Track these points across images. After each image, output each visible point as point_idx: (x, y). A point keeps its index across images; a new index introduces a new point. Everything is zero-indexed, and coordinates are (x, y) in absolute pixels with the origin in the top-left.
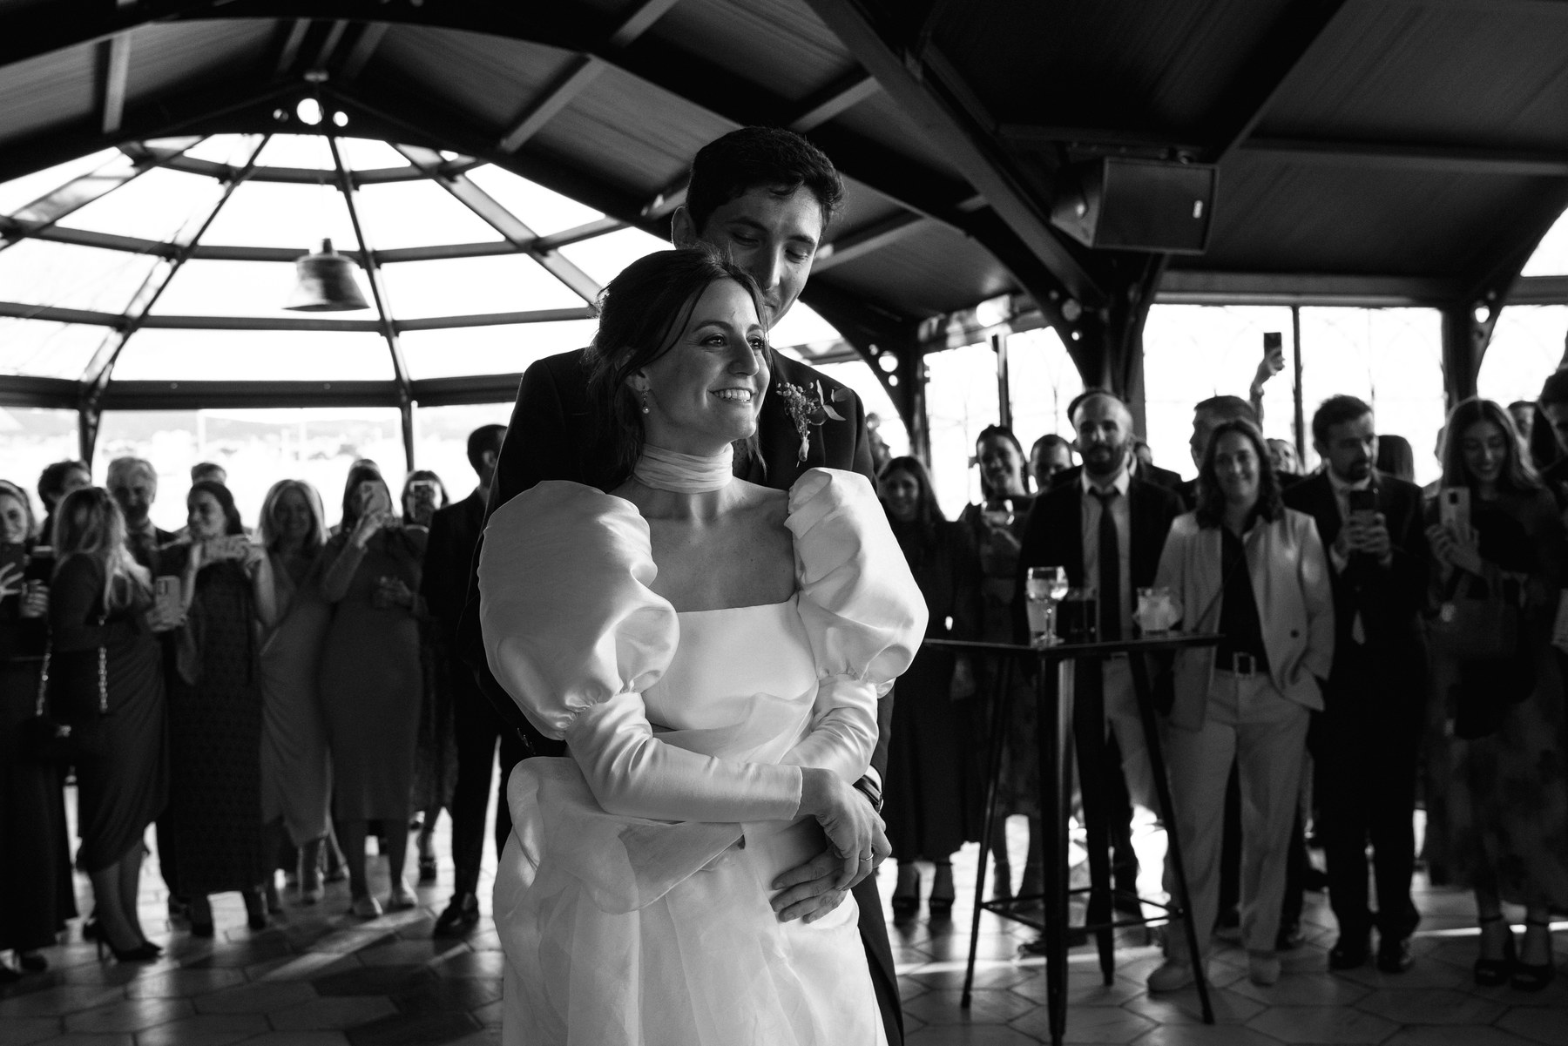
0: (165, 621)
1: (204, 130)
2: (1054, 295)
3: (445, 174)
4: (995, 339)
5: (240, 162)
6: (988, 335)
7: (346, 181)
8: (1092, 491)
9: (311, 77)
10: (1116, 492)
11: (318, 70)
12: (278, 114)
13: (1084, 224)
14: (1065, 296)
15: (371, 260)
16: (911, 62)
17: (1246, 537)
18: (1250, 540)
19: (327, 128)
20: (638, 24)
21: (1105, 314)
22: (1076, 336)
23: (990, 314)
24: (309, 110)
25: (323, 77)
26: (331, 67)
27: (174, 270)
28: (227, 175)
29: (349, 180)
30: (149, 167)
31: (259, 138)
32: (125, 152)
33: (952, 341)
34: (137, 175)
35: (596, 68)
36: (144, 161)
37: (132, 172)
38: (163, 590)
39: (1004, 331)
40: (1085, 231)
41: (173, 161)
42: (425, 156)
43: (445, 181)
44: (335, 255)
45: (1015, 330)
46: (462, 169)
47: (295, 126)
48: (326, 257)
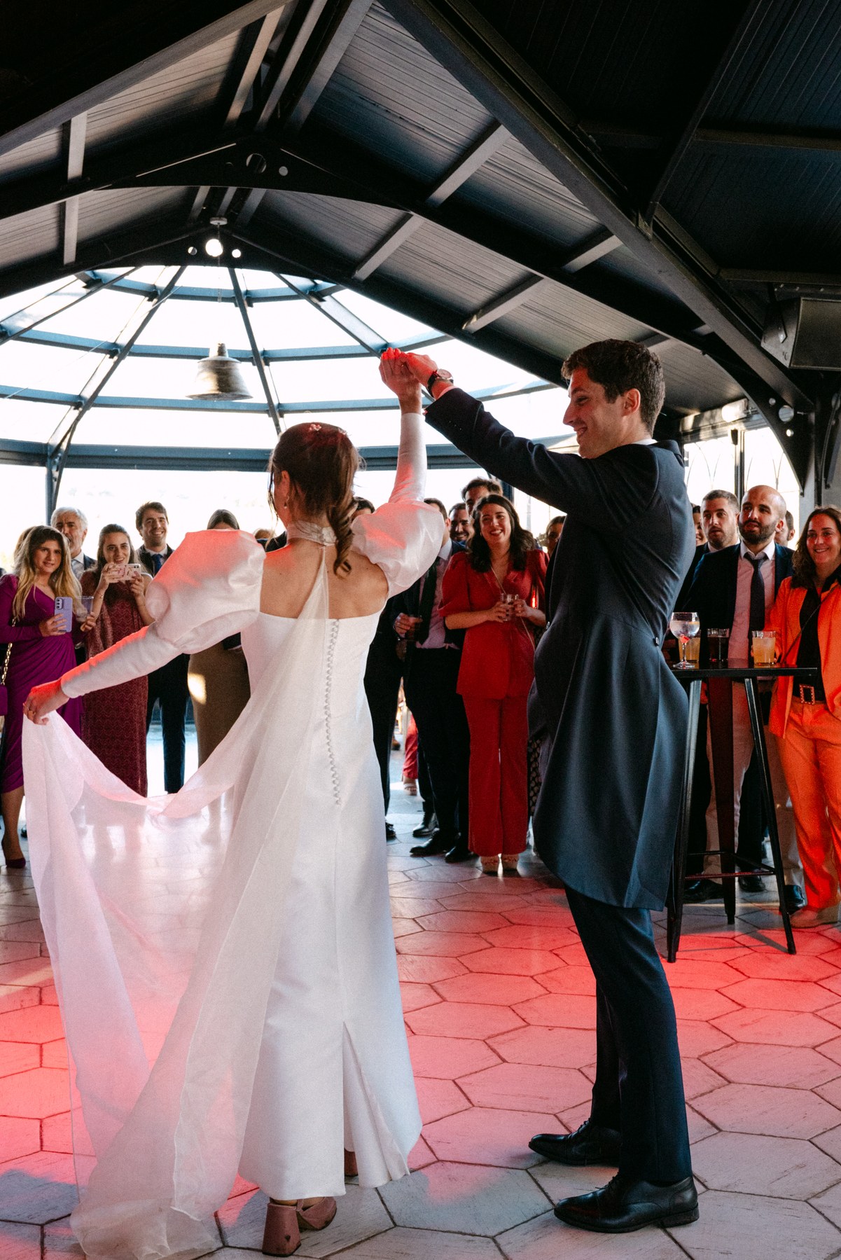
0: (59, 628)
1: (136, 262)
2: (772, 401)
3: (316, 295)
4: (735, 433)
5: (162, 283)
6: (729, 430)
7: (243, 299)
8: (747, 556)
9: (214, 222)
10: (766, 558)
11: (220, 217)
12: (190, 250)
13: (783, 348)
14: (780, 403)
15: (260, 359)
16: (642, 224)
17: (824, 595)
18: (826, 598)
19: (226, 260)
20: (445, 190)
21: (813, 417)
22: (789, 433)
23: (731, 413)
24: (214, 247)
25: (224, 222)
26: (229, 215)
27: (116, 364)
28: (153, 294)
29: (244, 298)
30: (99, 288)
31: (175, 269)
32: (79, 278)
33: (703, 435)
34: (88, 294)
35: (417, 222)
36: (94, 284)
37: (85, 291)
38: (60, 606)
39: (740, 427)
40: (784, 354)
41: (113, 285)
42: (302, 282)
43: (315, 300)
44: (227, 357)
45: (749, 428)
46: (329, 292)
47: (203, 259)
48: (221, 358)
